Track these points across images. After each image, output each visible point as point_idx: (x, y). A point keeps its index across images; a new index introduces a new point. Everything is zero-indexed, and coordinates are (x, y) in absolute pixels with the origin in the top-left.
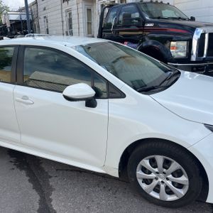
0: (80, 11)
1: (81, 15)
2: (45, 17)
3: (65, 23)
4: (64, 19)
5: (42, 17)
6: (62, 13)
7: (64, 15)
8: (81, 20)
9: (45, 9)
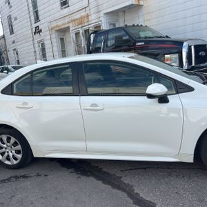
0: (54, 40)
1: (55, 44)
2: (15, 50)
3: (38, 53)
4: (37, 49)
5: (11, 50)
6: (34, 44)
7: (36, 45)
8: (55, 49)
9: (14, 42)
